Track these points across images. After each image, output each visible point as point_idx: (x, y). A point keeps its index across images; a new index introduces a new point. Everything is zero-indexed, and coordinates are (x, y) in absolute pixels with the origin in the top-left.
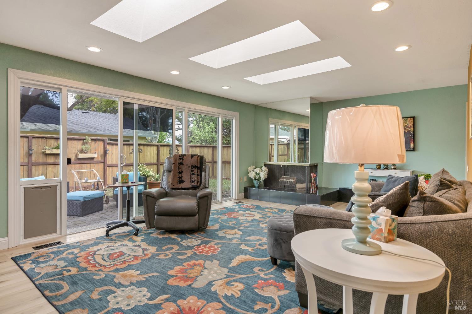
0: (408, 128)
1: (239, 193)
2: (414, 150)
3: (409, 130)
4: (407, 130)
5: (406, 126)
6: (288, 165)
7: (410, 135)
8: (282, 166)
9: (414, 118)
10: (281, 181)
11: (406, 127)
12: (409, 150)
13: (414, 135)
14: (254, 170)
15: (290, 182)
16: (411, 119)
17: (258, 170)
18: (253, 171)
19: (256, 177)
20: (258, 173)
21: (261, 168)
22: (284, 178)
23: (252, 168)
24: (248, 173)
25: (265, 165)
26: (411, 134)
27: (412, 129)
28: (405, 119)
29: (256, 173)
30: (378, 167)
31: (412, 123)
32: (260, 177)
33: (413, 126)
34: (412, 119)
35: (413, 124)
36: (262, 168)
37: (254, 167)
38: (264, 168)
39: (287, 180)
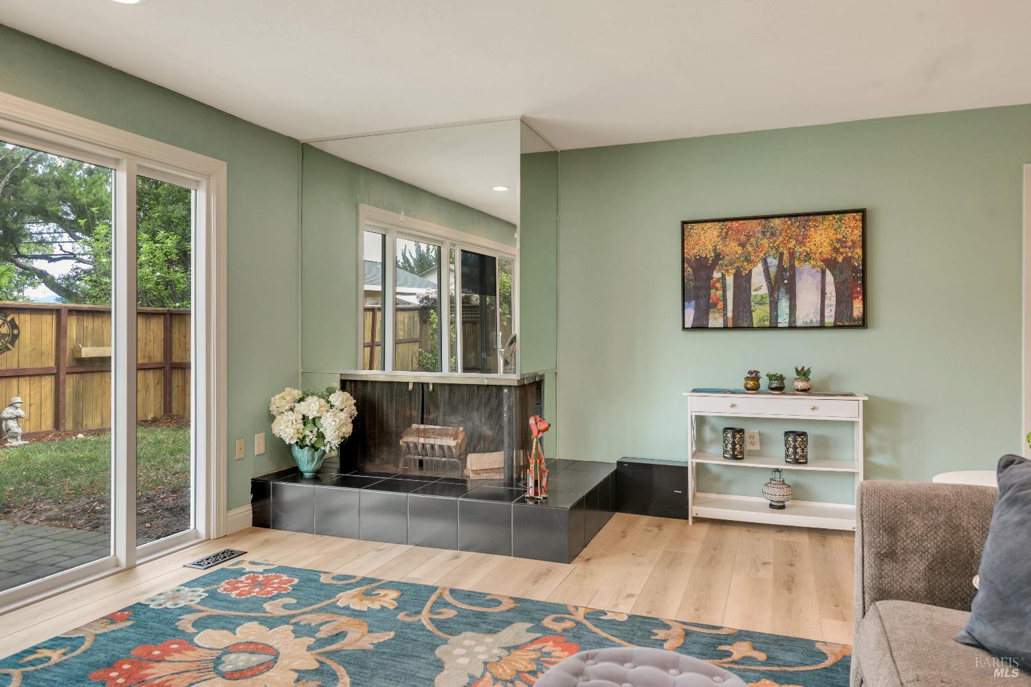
0: (846, 247)
1: (229, 509)
2: (863, 323)
3: (850, 254)
4: (842, 254)
5: (838, 241)
6: (434, 384)
7: (853, 272)
8: (411, 387)
9: (863, 212)
10: (407, 444)
11: (838, 246)
12: (847, 324)
13: (864, 271)
14: (297, 405)
15: (441, 447)
16: (854, 217)
17: (312, 406)
18: (292, 409)
19: (304, 437)
20: (311, 418)
21: (326, 395)
22: (419, 433)
23: (288, 398)
24: (272, 418)
25: (344, 384)
26: (854, 269)
27: (859, 251)
28: (837, 217)
29: (304, 418)
30: (751, 384)
31: (858, 232)
32: (321, 436)
33: (860, 244)
34: (858, 216)
35: (860, 234)
36: (332, 398)
37: (297, 393)
38: (342, 399)
39: (432, 441)
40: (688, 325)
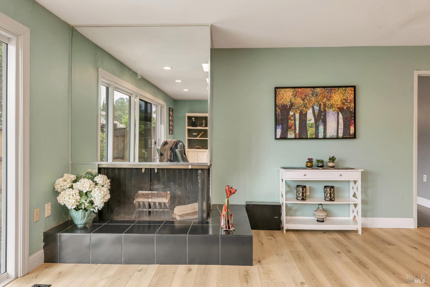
0: (347, 102)
1: (30, 254)
2: (354, 137)
3: (349, 106)
4: (346, 105)
5: (344, 99)
6: (158, 169)
7: (350, 114)
8: (143, 171)
9: (354, 87)
10: (139, 203)
11: (344, 102)
12: (348, 137)
13: (355, 113)
14: (74, 184)
15: (160, 204)
16: (351, 89)
17: (85, 185)
18: (72, 187)
19: (81, 204)
20: (85, 192)
21: (92, 177)
22: (144, 196)
23: (68, 180)
24: (57, 193)
25: (100, 171)
26: (351, 112)
27: (353, 104)
28: (344, 88)
29: (81, 193)
30: (309, 164)
31: (352, 96)
32: (92, 203)
33: (353, 101)
34: (353, 89)
35: (353, 97)
36: (96, 179)
37: (73, 177)
38: (101, 179)
39: (150, 200)
40: (278, 137)
